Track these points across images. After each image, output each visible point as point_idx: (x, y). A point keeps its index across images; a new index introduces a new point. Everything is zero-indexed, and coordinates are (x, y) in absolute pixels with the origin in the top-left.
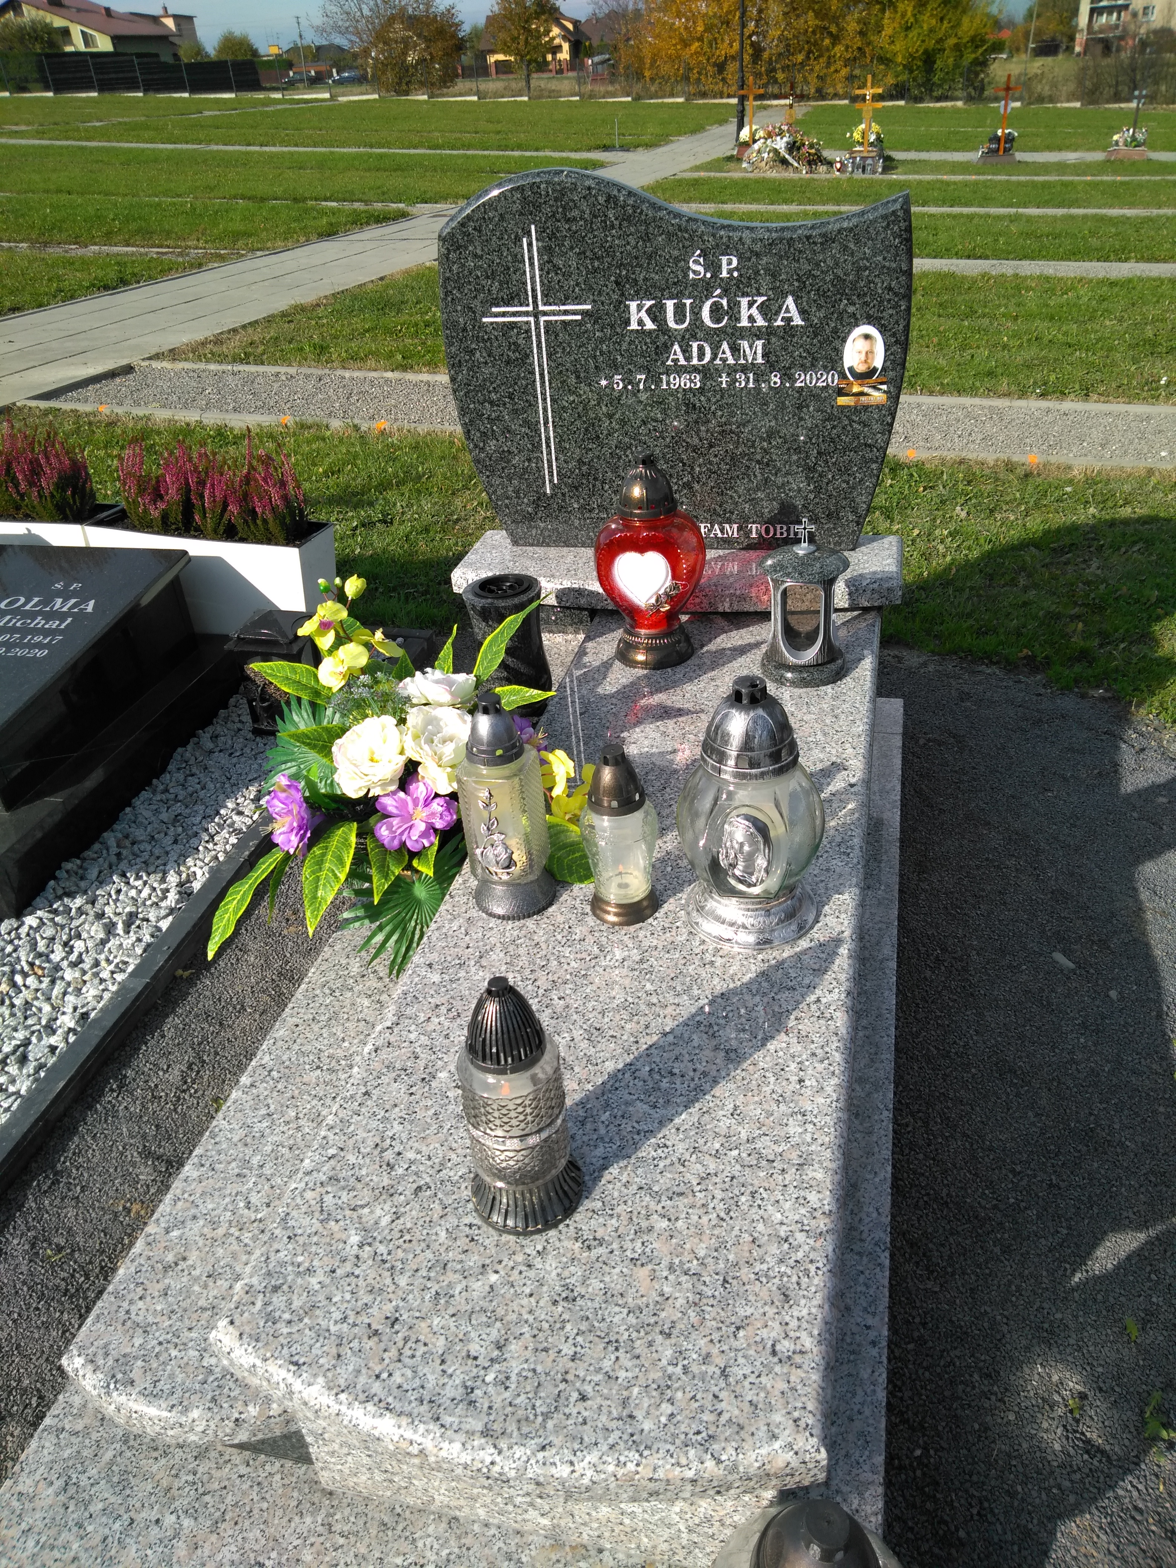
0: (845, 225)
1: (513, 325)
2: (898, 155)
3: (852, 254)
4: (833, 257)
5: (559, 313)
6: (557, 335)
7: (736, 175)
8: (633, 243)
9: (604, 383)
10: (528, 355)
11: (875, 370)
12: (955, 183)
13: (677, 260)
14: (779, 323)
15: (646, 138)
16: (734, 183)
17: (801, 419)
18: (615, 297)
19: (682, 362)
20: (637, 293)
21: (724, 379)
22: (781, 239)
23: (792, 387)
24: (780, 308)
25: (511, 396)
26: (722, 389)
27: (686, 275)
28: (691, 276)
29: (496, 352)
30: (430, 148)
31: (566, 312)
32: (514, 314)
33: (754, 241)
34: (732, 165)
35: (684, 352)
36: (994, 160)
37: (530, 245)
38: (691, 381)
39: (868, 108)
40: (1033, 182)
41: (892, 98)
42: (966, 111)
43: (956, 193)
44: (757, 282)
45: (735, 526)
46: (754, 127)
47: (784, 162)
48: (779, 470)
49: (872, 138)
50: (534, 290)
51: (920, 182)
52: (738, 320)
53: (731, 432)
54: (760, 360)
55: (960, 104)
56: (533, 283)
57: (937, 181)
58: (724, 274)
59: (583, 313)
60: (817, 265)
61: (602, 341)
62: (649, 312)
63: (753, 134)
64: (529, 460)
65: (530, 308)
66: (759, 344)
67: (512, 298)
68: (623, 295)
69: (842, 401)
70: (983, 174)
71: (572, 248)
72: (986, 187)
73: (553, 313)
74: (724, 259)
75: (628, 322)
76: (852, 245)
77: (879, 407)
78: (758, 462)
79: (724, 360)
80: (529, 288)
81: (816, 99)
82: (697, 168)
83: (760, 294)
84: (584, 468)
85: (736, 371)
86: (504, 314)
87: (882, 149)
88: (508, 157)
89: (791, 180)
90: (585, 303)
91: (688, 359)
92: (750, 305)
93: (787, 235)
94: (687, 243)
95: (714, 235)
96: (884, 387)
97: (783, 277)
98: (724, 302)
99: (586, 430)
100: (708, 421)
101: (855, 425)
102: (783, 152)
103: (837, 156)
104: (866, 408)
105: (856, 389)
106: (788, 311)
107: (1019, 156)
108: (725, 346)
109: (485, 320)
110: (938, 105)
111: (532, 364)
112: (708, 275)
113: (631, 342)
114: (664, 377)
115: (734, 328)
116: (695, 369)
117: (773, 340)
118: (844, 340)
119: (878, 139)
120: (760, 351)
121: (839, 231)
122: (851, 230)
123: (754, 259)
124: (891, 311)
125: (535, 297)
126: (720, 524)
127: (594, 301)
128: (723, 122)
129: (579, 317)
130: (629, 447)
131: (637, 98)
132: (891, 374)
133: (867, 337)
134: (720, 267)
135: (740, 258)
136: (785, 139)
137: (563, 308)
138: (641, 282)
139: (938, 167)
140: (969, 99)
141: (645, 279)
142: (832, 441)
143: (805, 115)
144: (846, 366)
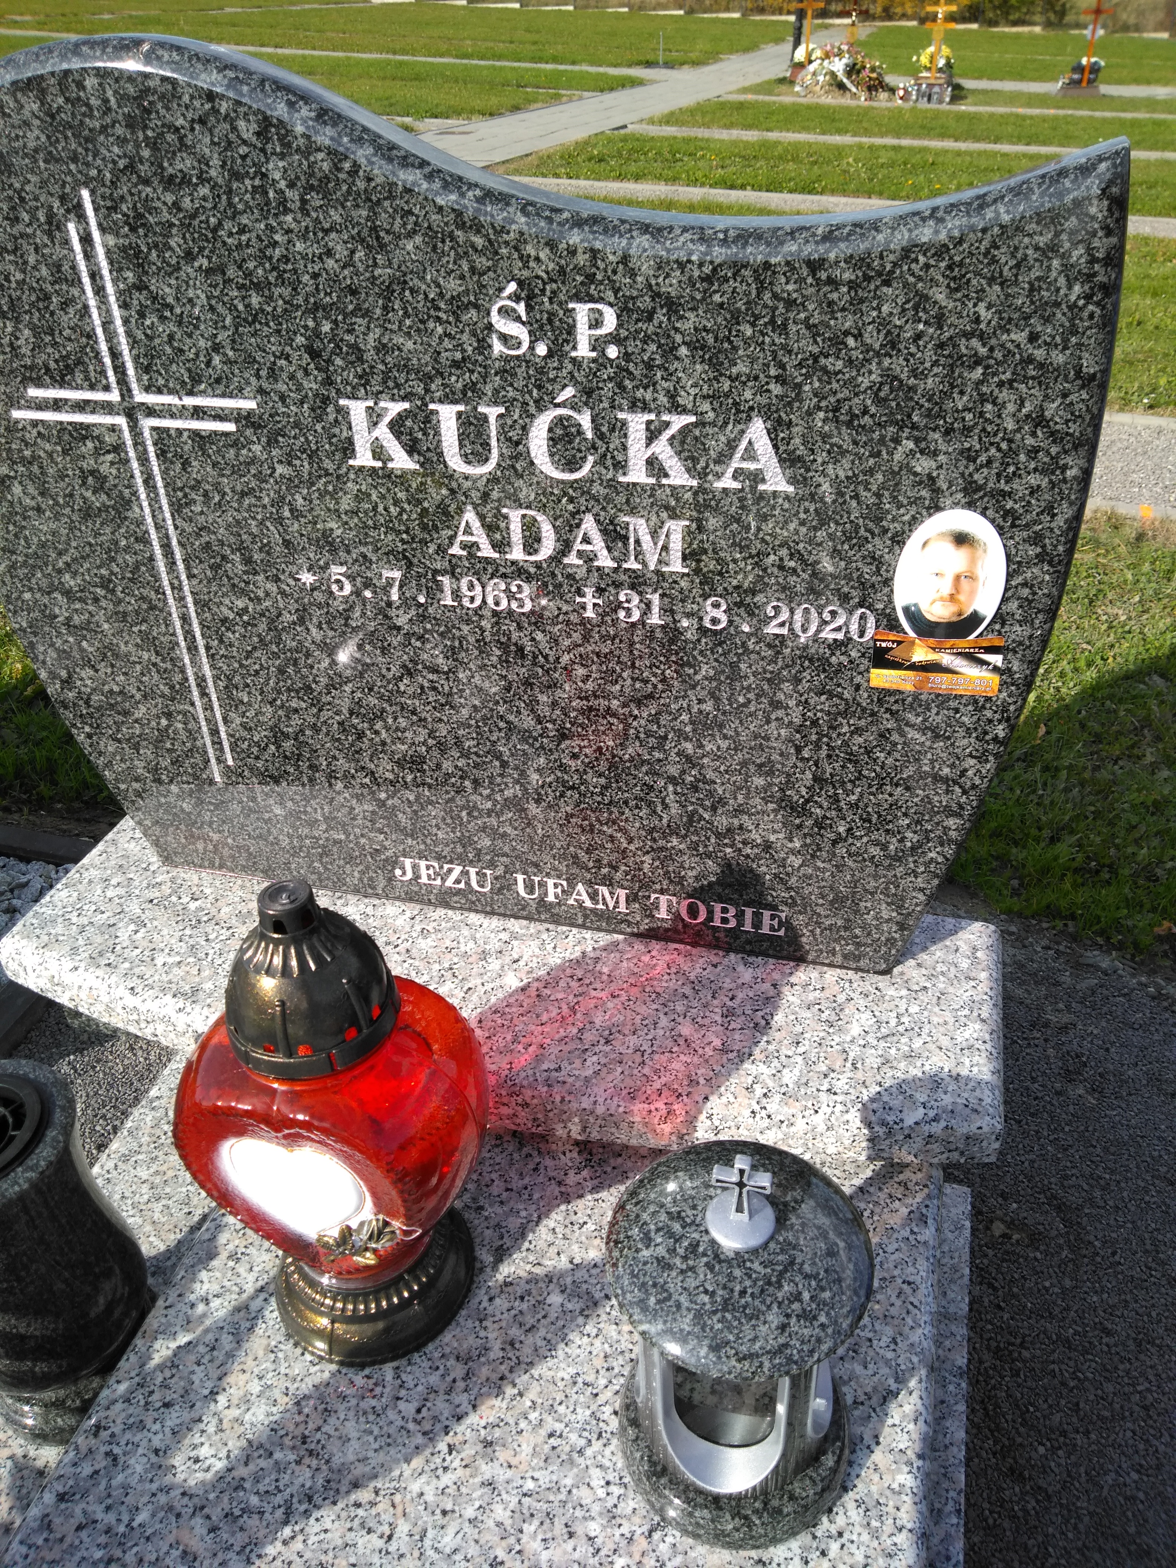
0: (926, 234)
1: (83, 432)
2: (969, 84)
3: (940, 320)
4: (882, 323)
5: (182, 412)
6: (186, 464)
7: (787, 99)
8: (341, 251)
9: (307, 578)
10: (126, 503)
11: (975, 619)
12: (1031, 118)
13: (458, 305)
14: (727, 482)
15: (693, 56)
16: (783, 108)
17: (776, 705)
18: (310, 385)
19: (487, 551)
20: (365, 379)
21: (589, 598)
22: (738, 267)
23: (757, 633)
24: (732, 446)
25: (105, 584)
26: (584, 622)
27: (483, 346)
28: (498, 347)
29: (57, 488)
30: (457, 57)
31: (198, 413)
32: (81, 406)
33: (660, 265)
34: (783, 88)
35: (490, 528)
36: (1075, 92)
37: (86, 240)
38: (511, 596)
39: (939, 28)
40: (1120, 119)
41: (964, 20)
42: (1044, 37)
43: (1033, 130)
44: (669, 375)
45: (622, 893)
46: (811, 46)
47: (841, 86)
48: (722, 801)
49: (941, 63)
50: (115, 354)
51: (992, 115)
52: (621, 466)
53: (609, 711)
54: (676, 566)
55: (1037, 29)
56: (110, 336)
57: (1012, 114)
58: (583, 350)
59: (243, 418)
60: (837, 342)
61: (292, 483)
62: (396, 427)
63: (809, 54)
64: (169, 715)
65: (114, 396)
66: (676, 529)
67: (68, 368)
68: (328, 382)
69: (881, 677)
70: (1063, 108)
71: (189, 256)
72: (1067, 123)
73: (170, 412)
74: (582, 312)
75: (348, 449)
76: (940, 296)
77: (977, 703)
78: (672, 780)
79: (589, 558)
80: (103, 347)
81: (882, 19)
82: (745, 90)
83: (677, 408)
84: (288, 745)
85: (618, 585)
86: (57, 405)
87: (951, 76)
88: (539, 70)
89: (848, 108)
90: (239, 393)
91: (502, 545)
92: (652, 434)
93: (755, 254)
94: (482, 262)
95: (551, 245)
96: (996, 659)
97: (741, 368)
98: (585, 420)
99: (281, 671)
100: (553, 685)
101: (912, 734)
102: (841, 76)
103: (901, 82)
104: (942, 700)
105: (921, 654)
106: (750, 454)
107: (1104, 89)
108: (589, 524)
109: (16, 414)
110: (1015, 30)
111: (140, 522)
112: (542, 349)
113: (361, 497)
114: (446, 580)
115: (613, 484)
116: (519, 571)
117: (713, 522)
118: (899, 541)
119: (948, 65)
120: (677, 545)
121: (907, 253)
122: (941, 250)
123: (660, 316)
124: (1033, 480)
125: (120, 370)
126: (589, 883)
127: (261, 391)
128: (779, 40)
129: (230, 427)
130: (381, 715)
131: (690, 12)
132: (1019, 631)
133: (961, 539)
134: (571, 330)
135: (624, 311)
136: (845, 61)
137: (190, 401)
138: (370, 355)
139: (1013, 98)
140: (1048, 24)
141: (382, 348)
142: (852, 759)
143: (869, 36)
144: (900, 600)
